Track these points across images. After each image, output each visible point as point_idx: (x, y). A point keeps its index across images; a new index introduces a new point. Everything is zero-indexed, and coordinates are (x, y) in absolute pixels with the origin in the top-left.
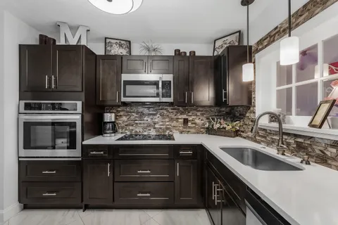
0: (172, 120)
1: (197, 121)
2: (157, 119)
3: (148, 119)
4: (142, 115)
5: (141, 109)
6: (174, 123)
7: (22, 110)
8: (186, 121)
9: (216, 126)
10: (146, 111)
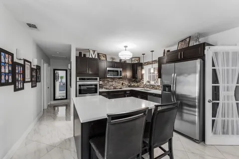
0: (118, 83)
1: (126, 84)
2: (114, 83)
3: (111, 83)
4: (109, 81)
5: (108, 79)
6: (119, 84)
7: (78, 80)
8: (123, 84)
9: (132, 85)
10: (110, 80)
